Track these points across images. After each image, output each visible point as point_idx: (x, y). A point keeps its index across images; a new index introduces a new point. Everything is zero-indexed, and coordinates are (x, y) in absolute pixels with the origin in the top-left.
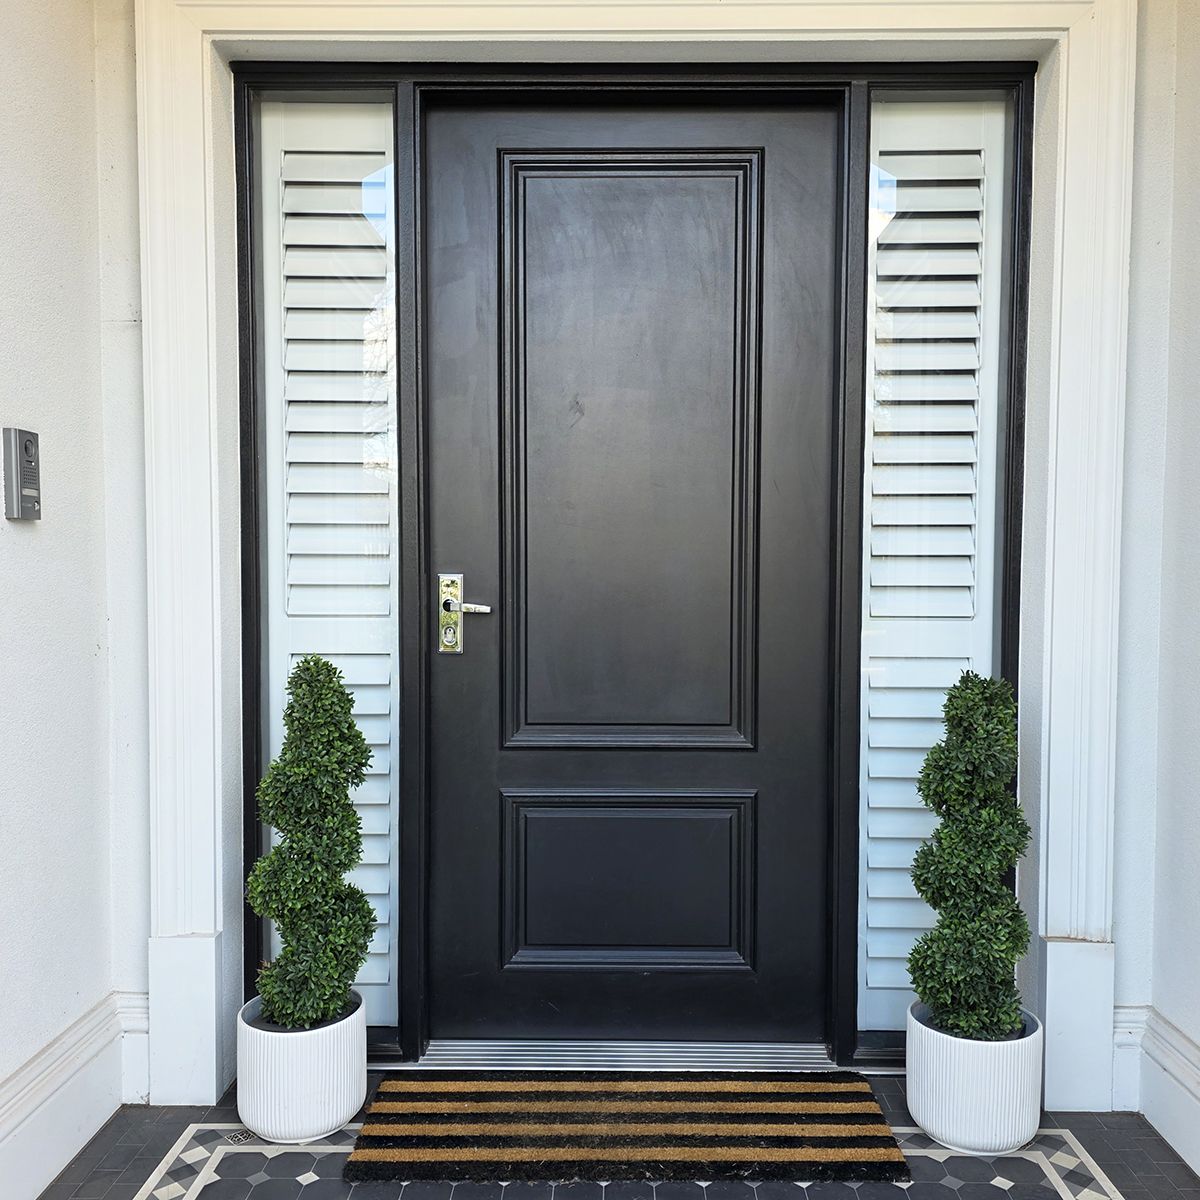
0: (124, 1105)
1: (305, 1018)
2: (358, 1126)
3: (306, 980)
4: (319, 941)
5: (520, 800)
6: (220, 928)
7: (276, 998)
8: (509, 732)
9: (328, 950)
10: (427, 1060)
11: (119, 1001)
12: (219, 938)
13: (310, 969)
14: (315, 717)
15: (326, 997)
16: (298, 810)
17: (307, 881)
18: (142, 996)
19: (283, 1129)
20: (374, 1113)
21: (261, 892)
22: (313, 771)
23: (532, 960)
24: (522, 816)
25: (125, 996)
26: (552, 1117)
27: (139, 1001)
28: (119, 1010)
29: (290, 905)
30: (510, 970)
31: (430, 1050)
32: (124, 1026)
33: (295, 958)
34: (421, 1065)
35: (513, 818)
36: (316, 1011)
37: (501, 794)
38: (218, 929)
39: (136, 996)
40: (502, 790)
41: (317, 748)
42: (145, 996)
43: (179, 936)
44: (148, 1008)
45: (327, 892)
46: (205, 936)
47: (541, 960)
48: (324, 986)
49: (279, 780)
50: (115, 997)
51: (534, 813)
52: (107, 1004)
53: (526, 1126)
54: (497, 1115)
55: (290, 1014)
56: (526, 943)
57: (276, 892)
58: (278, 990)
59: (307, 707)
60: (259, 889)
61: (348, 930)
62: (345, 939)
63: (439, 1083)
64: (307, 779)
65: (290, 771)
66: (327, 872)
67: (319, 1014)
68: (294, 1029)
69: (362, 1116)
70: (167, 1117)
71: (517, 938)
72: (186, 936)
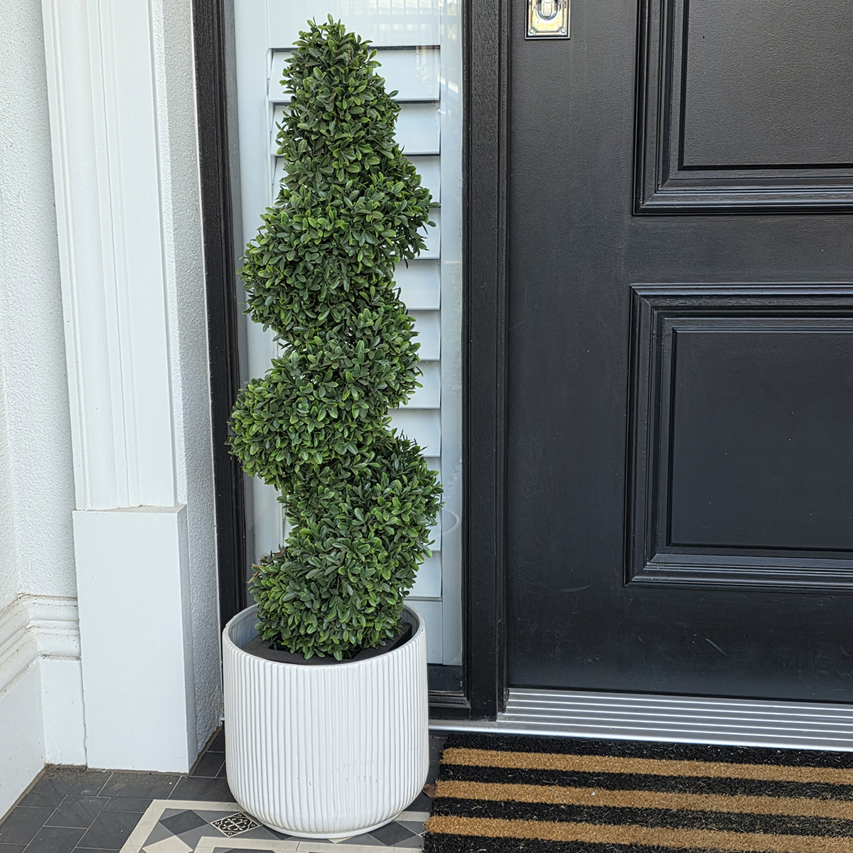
0: (48, 767)
1: (337, 642)
2: (421, 817)
3: (337, 581)
4: (355, 518)
5: (668, 302)
6: (183, 500)
7: (289, 609)
8: (650, 182)
9: (372, 534)
10: (510, 718)
11: (32, 610)
12: (182, 513)
13: (344, 563)
14: (339, 129)
15: (370, 610)
16: (314, 296)
17: (334, 415)
18: (66, 602)
19: (305, 816)
20: (443, 799)
21: (256, 435)
22: (341, 223)
23: (680, 570)
24: (667, 331)
25: (40, 601)
26: (747, 821)
27: (64, 610)
28: (32, 623)
29: (306, 457)
30: (643, 586)
31: (511, 704)
32: (42, 647)
33: (318, 544)
34: (500, 726)
35: (652, 334)
36: (355, 632)
37: (633, 293)
38: (180, 501)
39: (57, 602)
40: (635, 286)
41: (343, 185)
42: (74, 603)
43: (119, 509)
44: (77, 621)
45: (365, 439)
46: (160, 510)
47: (696, 570)
48: (366, 592)
49: (280, 241)
50: (27, 602)
51: (689, 327)
52: (14, 612)
53: (705, 833)
54: (650, 812)
55: (311, 636)
56: (669, 543)
57: (281, 434)
58: (290, 596)
59: (324, 110)
60: (254, 429)
61: (403, 501)
62: (399, 516)
63: (538, 755)
64: (329, 240)
65: (300, 224)
66: (367, 401)
67: (360, 637)
68: (315, 661)
69: (426, 802)
70: (117, 786)
71: (654, 534)
72: (130, 510)
